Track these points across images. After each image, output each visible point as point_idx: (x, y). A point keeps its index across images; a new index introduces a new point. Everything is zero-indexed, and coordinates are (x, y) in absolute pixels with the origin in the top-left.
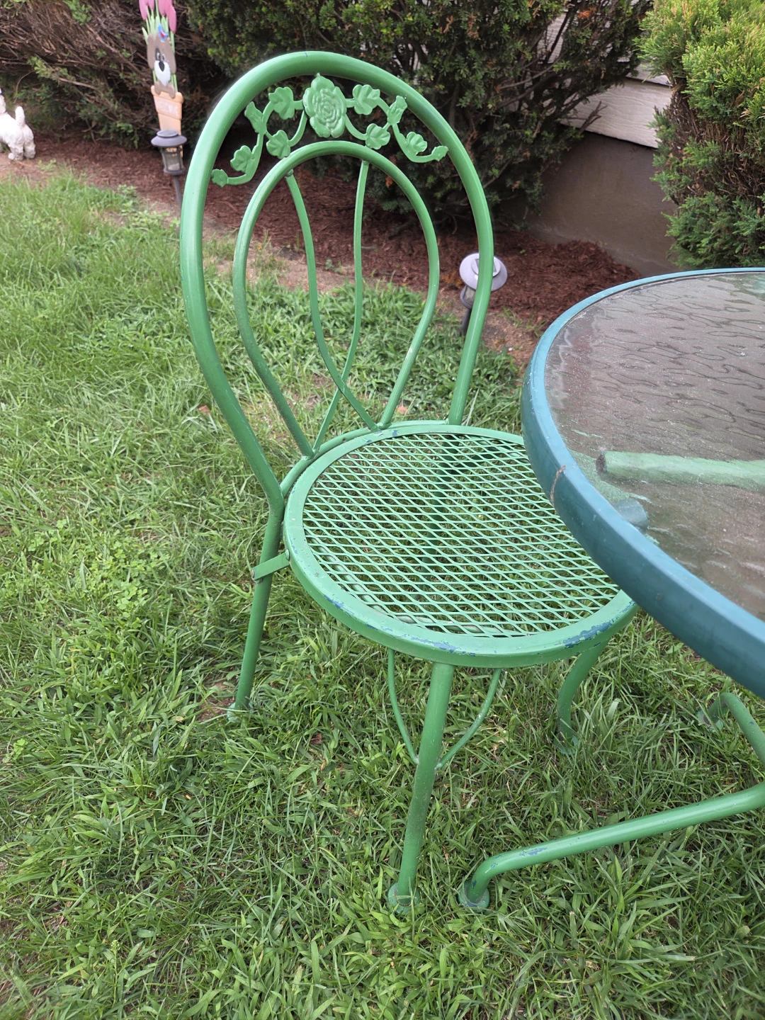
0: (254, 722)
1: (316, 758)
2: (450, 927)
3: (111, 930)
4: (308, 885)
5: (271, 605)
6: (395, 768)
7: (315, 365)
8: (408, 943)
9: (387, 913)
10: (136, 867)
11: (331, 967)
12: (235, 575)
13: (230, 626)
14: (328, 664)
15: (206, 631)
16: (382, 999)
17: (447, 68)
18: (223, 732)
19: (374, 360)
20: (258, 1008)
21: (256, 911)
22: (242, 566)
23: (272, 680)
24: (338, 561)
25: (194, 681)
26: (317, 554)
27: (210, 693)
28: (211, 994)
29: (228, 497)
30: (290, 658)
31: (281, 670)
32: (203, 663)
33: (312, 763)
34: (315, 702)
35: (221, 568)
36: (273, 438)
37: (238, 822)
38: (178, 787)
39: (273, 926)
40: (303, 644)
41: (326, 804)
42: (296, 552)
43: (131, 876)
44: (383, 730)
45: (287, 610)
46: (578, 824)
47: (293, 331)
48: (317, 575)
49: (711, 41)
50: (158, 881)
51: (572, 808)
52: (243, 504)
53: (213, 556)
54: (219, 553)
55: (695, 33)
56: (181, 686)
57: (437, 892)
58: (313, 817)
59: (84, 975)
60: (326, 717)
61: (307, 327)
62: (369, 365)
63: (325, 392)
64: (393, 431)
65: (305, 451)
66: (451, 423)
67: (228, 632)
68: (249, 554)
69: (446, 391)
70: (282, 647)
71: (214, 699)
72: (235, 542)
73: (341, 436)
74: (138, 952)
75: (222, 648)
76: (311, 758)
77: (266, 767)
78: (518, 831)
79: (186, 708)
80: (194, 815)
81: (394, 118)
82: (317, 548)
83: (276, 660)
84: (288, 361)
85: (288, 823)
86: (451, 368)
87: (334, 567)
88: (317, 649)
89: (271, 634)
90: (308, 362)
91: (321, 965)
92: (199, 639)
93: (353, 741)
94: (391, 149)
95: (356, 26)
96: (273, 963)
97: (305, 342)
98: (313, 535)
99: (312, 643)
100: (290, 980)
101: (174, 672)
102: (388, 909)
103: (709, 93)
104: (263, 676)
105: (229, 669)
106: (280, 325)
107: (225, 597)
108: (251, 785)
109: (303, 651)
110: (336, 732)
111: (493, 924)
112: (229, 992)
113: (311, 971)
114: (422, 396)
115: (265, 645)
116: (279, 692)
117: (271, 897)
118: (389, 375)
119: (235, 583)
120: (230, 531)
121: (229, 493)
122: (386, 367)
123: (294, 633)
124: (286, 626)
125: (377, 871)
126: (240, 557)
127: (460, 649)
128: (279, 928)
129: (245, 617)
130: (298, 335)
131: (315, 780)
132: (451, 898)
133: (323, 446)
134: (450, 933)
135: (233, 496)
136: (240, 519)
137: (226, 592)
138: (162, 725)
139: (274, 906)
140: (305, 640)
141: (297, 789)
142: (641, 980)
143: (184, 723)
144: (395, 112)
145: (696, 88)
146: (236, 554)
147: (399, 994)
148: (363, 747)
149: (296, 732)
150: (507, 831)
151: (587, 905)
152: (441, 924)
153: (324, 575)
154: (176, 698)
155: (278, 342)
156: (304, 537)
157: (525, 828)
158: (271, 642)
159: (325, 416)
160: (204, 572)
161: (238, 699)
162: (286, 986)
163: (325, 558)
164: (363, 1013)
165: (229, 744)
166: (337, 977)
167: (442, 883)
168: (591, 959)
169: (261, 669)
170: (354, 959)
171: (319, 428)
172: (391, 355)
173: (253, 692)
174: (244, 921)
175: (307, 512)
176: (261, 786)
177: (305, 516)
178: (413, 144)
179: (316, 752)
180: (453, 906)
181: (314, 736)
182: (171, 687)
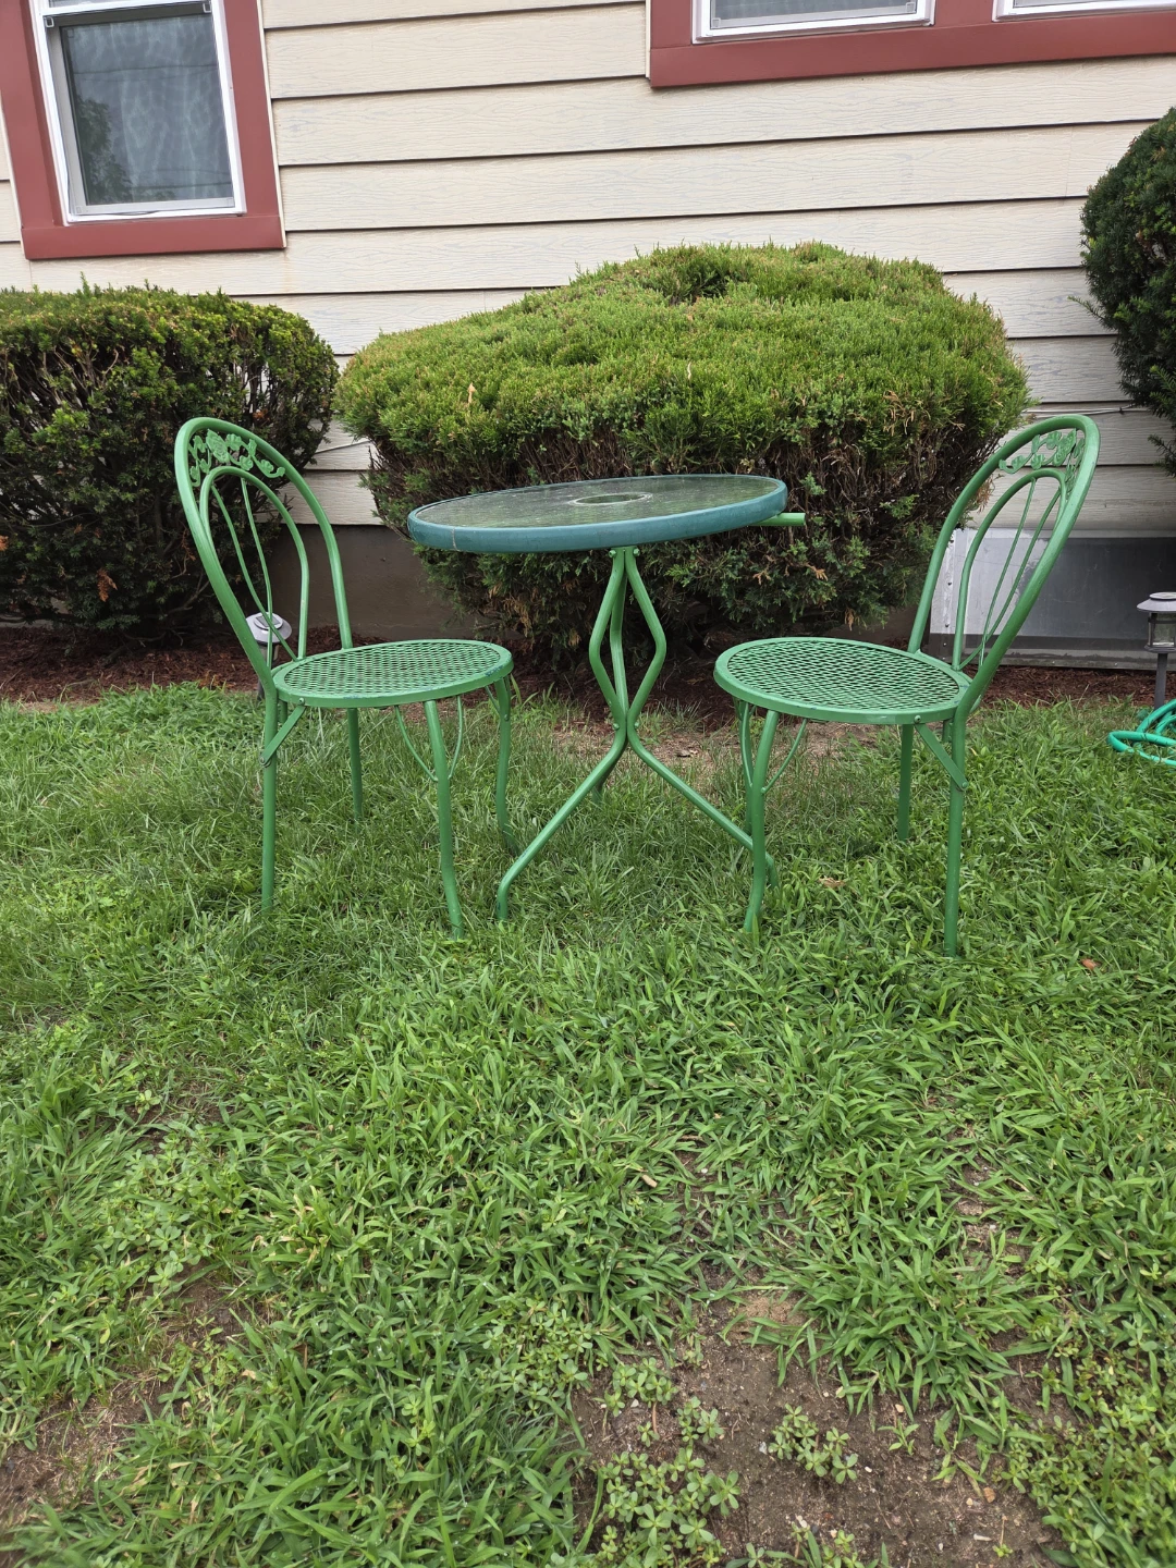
17: (149, 474)
49: (394, 406)
55: (381, 403)
81: (252, 452)
94: (255, 470)
95: (52, 446)
103: (408, 436)
144: (251, 448)
145: (397, 437)
178: (265, 467)
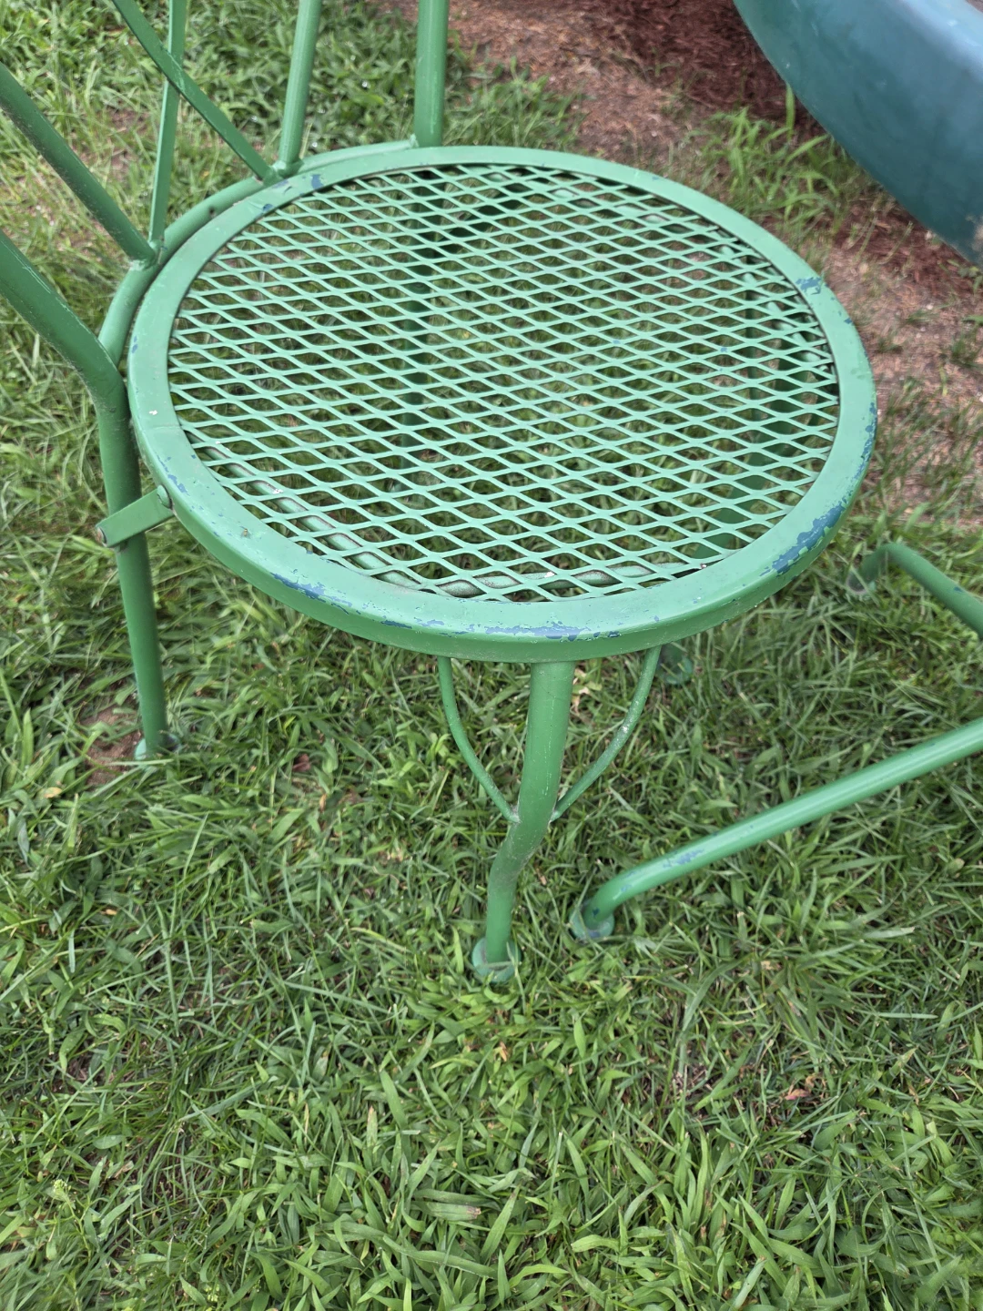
0: (186, 768)
1: (306, 790)
2: (572, 978)
3: (46, 1159)
4: (350, 989)
5: (157, 560)
6: (437, 778)
7: (106, 89)
8: (519, 1019)
9: (478, 989)
10: (57, 1047)
11: (416, 1091)
12: (74, 517)
13: (92, 613)
14: (285, 638)
15: (53, 634)
16: (503, 1110)
18: (138, 797)
19: (213, 65)
20: (323, 1186)
21: (279, 1053)
22: (81, 499)
23: (197, 687)
24: (279, 491)
25: (58, 722)
26: (230, 482)
27: (94, 735)
28: (245, 1200)
29: (13, 375)
30: (218, 642)
31: (207, 665)
32: (65, 687)
33: (303, 800)
34: (283, 711)
35: (42, 511)
36: (65, 246)
37: (210, 933)
38: (87, 906)
39: (312, 1064)
40: (232, 613)
41: (345, 861)
42: (182, 488)
43: (53, 1064)
44: (406, 724)
45: (188, 562)
46: (718, 783)
47: (42, 22)
48: (246, 534)
50: (103, 1057)
51: (703, 762)
52: (46, 383)
53: (19, 492)
54: (29, 483)
56: (36, 740)
57: (542, 935)
58: (329, 888)
59: (24, 1232)
60: (307, 728)
61: (67, 13)
62: (207, 76)
63: (138, 139)
64: (309, 177)
65: (135, 251)
66: (423, 144)
67: (92, 626)
68: (87, 479)
69: (356, 109)
70: (198, 627)
71: (104, 746)
72: (54, 459)
73: (201, 208)
74: (103, 1173)
75: (91, 653)
76: (299, 792)
77: (230, 832)
78: (638, 818)
79: (60, 772)
80: (132, 938)
82: (226, 471)
83: (195, 650)
84: (50, 86)
85: (291, 907)
86: (356, 63)
87: (275, 504)
88: (259, 617)
89: (172, 608)
90: (90, 84)
91: (401, 1094)
92: (43, 650)
93: (361, 750)
96: (327, 1116)
97: (72, 43)
98: (207, 441)
99: (249, 610)
100: (360, 1130)
101: (14, 717)
102: (479, 984)
104: (180, 682)
105: (117, 686)
106: (13, 14)
107: (68, 563)
108: (213, 868)
109: (238, 626)
110: (329, 746)
111: (630, 957)
112: (273, 1188)
113: (386, 1108)
114: (319, 126)
115: (168, 630)
116: (213, 702)
117: (297, 1026)
118: (250, 92)
119: (77, 533)
120: (38, 440)
121: (13, 368)
122: (240, 76)
123: (211, 598)
124: (193, 591)
125: (448, 933)
126: (73, 484)
127: (587, 630)
128: (322, 1063)
129: (114, 590)
130: (54, 31)
131: (316, 827)
132: (564, 938)
133: (172, 232)
134: (572, 985)
135: (23, 373)
136: (48, 412)
137: (67, 554)
138: (23, 813)
139: (305, 1037)
140: (235, 606)
141: (290, 847)
142: (841, 970)
143: (63, 796)
146: (62, 480)
147: (524, 1095)
148: (379, 757)
149: (264, 767)
150: (622, 821)
151: (753, 893)
152: (557, 979)
153: (260, 529)
154: (35, 760)
155: (20, 49)
156: (188, 449)
157: (646, 810)
158: (177, 623)
159: (153, 187)
160: (14, 525)
161: (145, 732)
162: (357, 1142)
163: (252, 488)
164: (478, 1137)
165: (154, 812)
166: (429, 1103)
167: (546, 920)
168: (768, 958)
169: (170, 672)
170: (448, 1069)
171: (147, 211)
172: (242, 51)
173: (170, 718)
174: (263, 1073)
175: (179, 389)
176: (230, 863)
177: (177, 399)
179: (304, 781)
180: (568, 946)
181: (296, 761)
182: (19, 745)
